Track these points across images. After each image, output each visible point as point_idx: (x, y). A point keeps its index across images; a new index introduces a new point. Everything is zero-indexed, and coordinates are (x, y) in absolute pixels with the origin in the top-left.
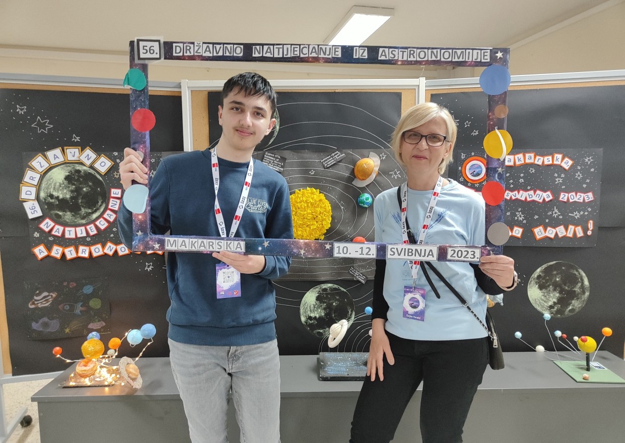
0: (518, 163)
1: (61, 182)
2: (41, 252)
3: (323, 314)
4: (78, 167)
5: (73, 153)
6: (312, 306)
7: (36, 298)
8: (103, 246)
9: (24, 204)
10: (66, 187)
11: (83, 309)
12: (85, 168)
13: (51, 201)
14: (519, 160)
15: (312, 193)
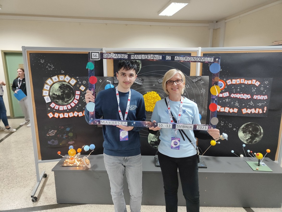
0: (237, 83)
1: (58, 89)
2: (51, 115)
3: (157, 140)
4: (64, 83)
5: (62, 78)
6: (153, 137)
7: (49, 132)
8: (73, 113)
9: (44, 97)
10: (59, 91)
11: (66, 136)
12: (66, 83)
13: (54, 96)
14: (238, 82)
15: (154, 93)
